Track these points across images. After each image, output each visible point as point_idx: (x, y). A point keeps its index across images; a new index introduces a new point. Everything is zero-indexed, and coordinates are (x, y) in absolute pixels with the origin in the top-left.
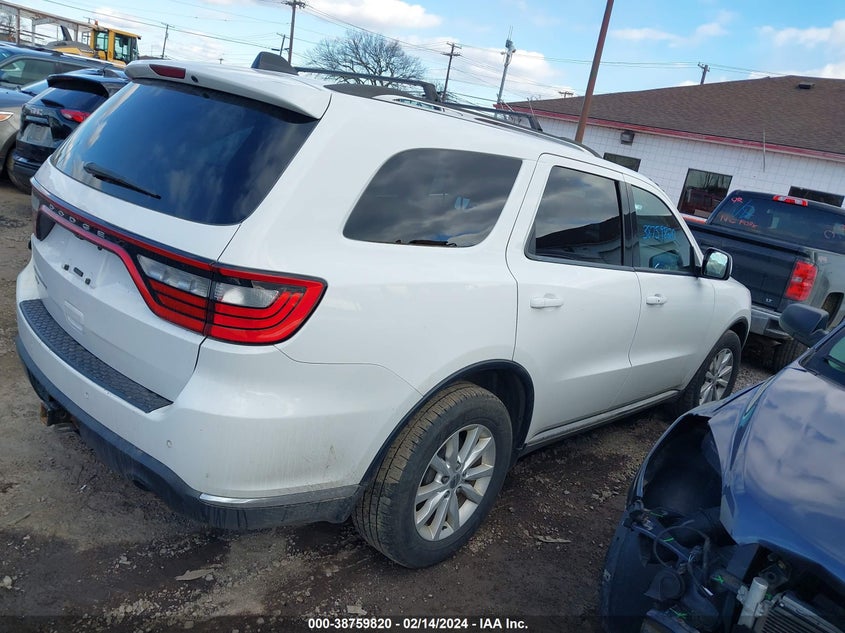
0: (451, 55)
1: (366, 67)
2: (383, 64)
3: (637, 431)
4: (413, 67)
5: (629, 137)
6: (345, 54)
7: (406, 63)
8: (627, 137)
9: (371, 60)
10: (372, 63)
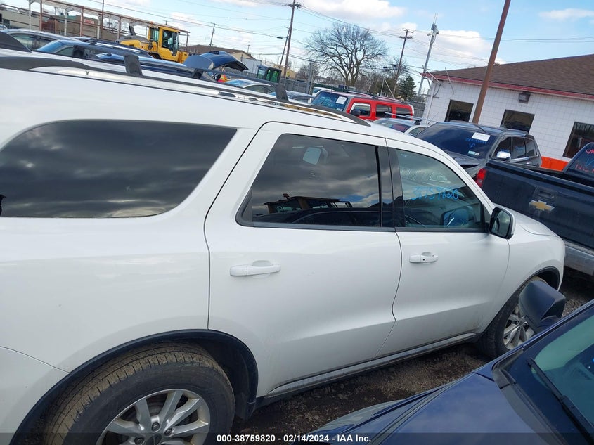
0: (405, 38)
1: (345, 48)
2: (358, 46)
3: (438, 366)
4: (379, 48)
5: (526, 97)
6: (332, 40)
7: (374, 45)
8: (524, 97)
9: (349, 43)
10: (350, 45)
